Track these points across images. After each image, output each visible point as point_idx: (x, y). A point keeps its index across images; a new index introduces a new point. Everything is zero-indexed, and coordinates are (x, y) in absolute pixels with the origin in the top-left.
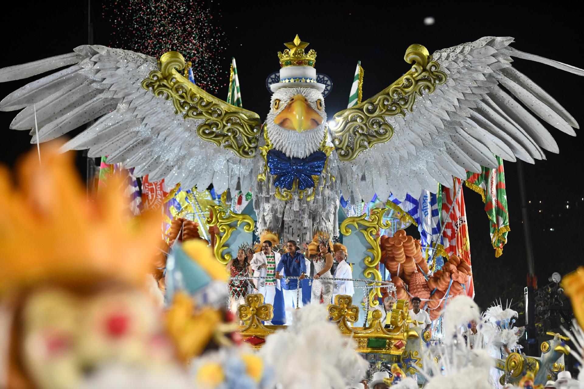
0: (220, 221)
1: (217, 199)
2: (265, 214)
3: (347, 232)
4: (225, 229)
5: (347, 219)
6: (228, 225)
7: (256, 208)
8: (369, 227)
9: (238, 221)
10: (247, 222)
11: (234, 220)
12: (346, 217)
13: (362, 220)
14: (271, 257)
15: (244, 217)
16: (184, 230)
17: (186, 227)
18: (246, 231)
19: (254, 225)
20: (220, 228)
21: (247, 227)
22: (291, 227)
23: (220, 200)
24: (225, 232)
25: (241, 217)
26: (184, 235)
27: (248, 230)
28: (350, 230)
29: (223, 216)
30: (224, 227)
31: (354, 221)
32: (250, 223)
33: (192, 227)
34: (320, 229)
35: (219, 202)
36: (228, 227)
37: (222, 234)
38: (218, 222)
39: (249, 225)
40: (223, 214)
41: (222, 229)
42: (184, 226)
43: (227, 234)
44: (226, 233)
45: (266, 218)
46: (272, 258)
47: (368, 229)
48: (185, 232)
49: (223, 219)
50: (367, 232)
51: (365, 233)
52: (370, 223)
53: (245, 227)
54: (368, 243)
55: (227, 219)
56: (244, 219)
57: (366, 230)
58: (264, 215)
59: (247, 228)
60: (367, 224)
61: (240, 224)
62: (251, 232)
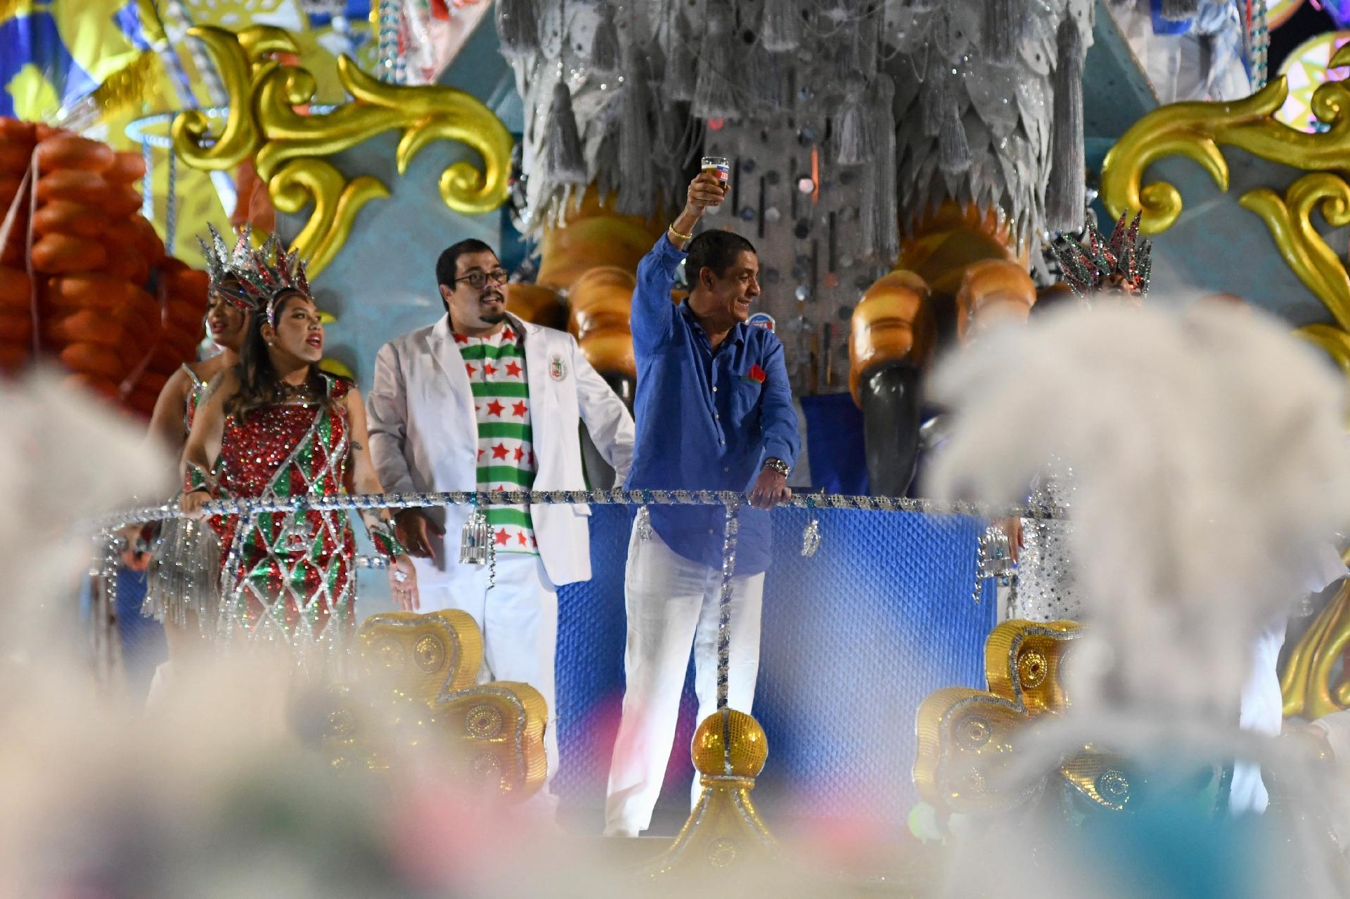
0: (274, 132)
1: (339, 23)
2: (575, 81)
3: (1152, 208)
4: (309, 192)
5: (1155, 118)
6: (329, 159)
7: (512, 39)
8: (1304, 173)
9: (402, 132)
10: (462, 143)
11: (373, 125)
12: (1149, 106)
13: (1255, 123)
14: (500, 353)
15: (439, 108)
16: (41, 204)
17: (51, 182)
18: (455, 204)
19: (511, 160)
20: (275, 183)
21: (462, 175)
22: (750, 166)
23: (357, 28)
24: (307, 211)
25: (419, 107)
26: (38, 238)
27: (471, 195)
28: (1175, 197)
29: (295, 98)
30: (304, 177)
31: (1197, 132)
32: (484, 146)
33: (96, 180)
34: (951, 185)
35: (356, 40)
36: (335, 178)
37: (293, 223)
38: (263, 140)
39: (478, 162)
40: (298, 88)
41: (291, 188)
42: (43, 174)
43: (326, 225)
44: (317, 217)
45: (584, 108)
46: (507, 360)
47: (1298, 189)
48: (49, 214)
49: (298, 122)
50: (1294, 208)
51: (1274, 211)
52: (1311, 149)
53: (447, 177)
54: (1300, 281)
55: (323, 121)
56: (441, 118)
57: (1282, 194)
58: (562, 88)
59: (462, 183)
60: (1294, 155)
61: (415, 158)
62: (489, 209)
